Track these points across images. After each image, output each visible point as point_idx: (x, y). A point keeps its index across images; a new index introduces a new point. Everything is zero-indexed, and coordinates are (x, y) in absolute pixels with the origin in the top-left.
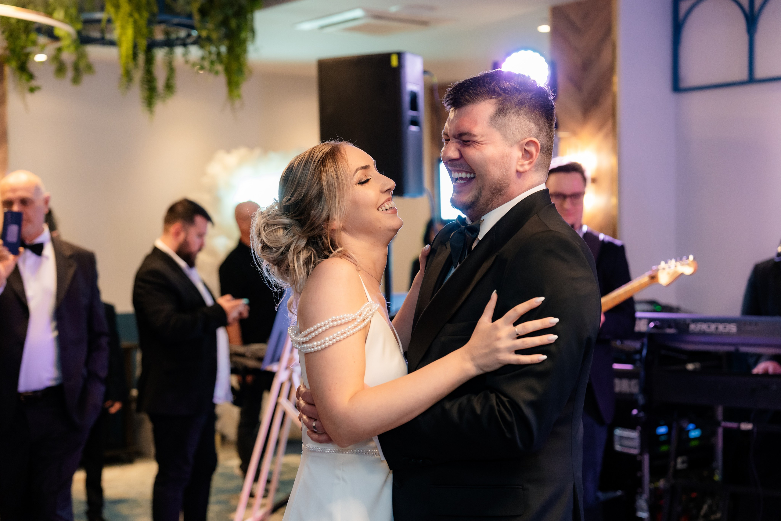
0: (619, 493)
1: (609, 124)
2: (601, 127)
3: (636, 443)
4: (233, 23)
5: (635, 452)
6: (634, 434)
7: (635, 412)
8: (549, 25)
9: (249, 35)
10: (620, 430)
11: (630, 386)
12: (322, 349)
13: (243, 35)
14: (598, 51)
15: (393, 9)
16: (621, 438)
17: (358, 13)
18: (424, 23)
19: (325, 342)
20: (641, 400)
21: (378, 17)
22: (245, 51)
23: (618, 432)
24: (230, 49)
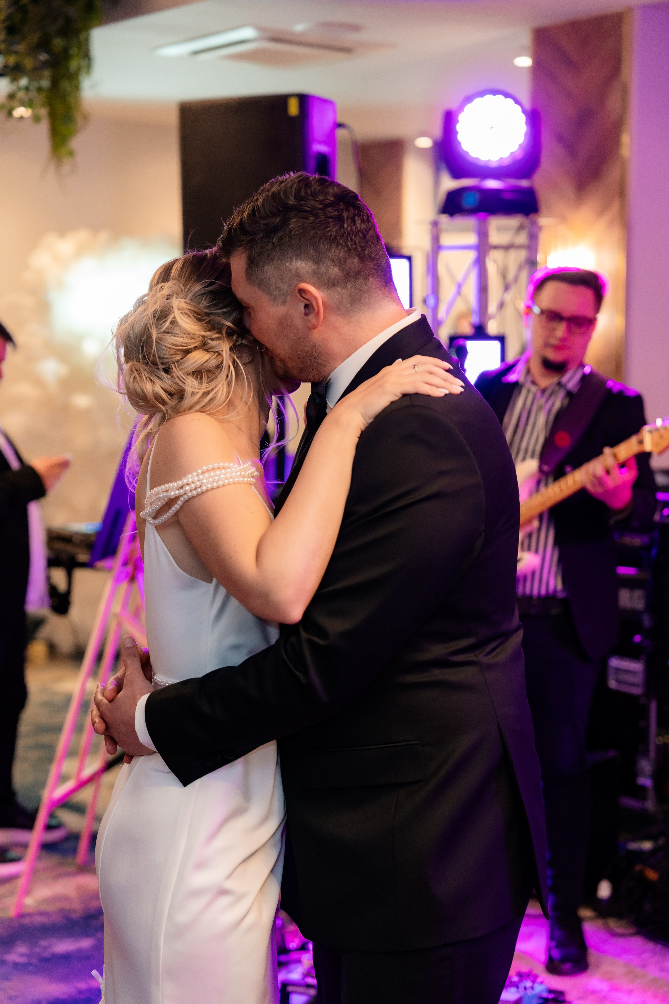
0: (612, 754)
1: (616, 206)
2: (602, 211)
3: (639, 679)
4: (58, 43)
5: (637, 691)
6: (637, 666)
7: (637, 638)
8: (530, 57)
9: (84, 63)
10: (617, 659)
11: (631, 599)
12: (198, 495)
13: (73, 65)
14: (602, 98)
15: (299, 28)
16: (618, 670)
17: (248, 33)
18: (347, 50)
19: (202, 485)
20: (647, 621)
21: (277, 40)
22: (77, 88)
23: (615, 662)
24: (55, 83)
